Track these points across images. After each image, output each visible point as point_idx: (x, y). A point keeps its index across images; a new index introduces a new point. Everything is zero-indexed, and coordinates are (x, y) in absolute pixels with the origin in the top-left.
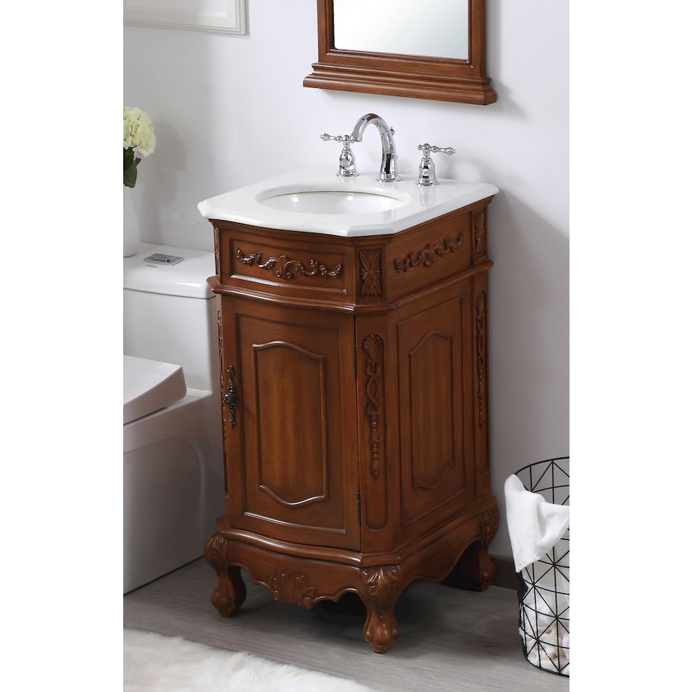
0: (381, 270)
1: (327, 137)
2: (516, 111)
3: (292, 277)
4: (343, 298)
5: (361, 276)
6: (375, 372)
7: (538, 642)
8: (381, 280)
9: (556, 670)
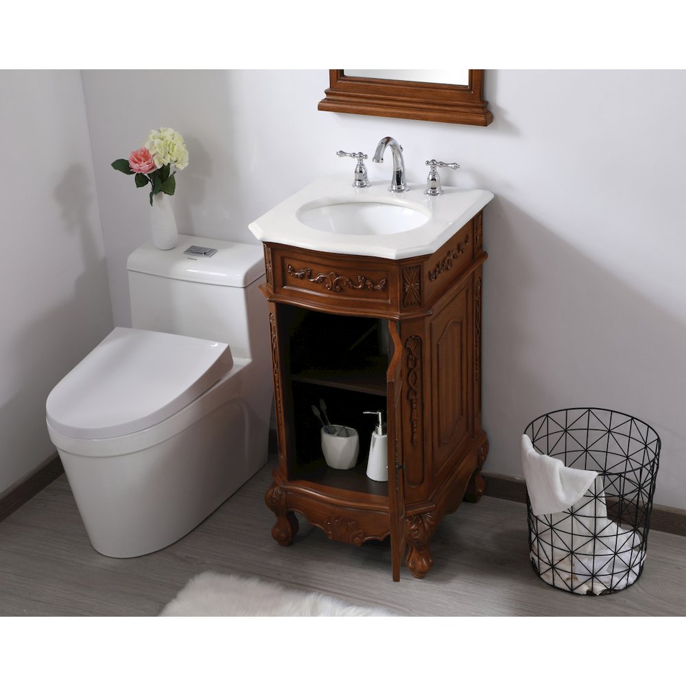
0: (420, 283)
1: (342, 153)
2: (510, 129)
3: (341, 290)
4: (387, 307)
5: (404, 289)
6: (415, 365)
7: (553, 568)
8: (420, 291)
9: (568, 590)
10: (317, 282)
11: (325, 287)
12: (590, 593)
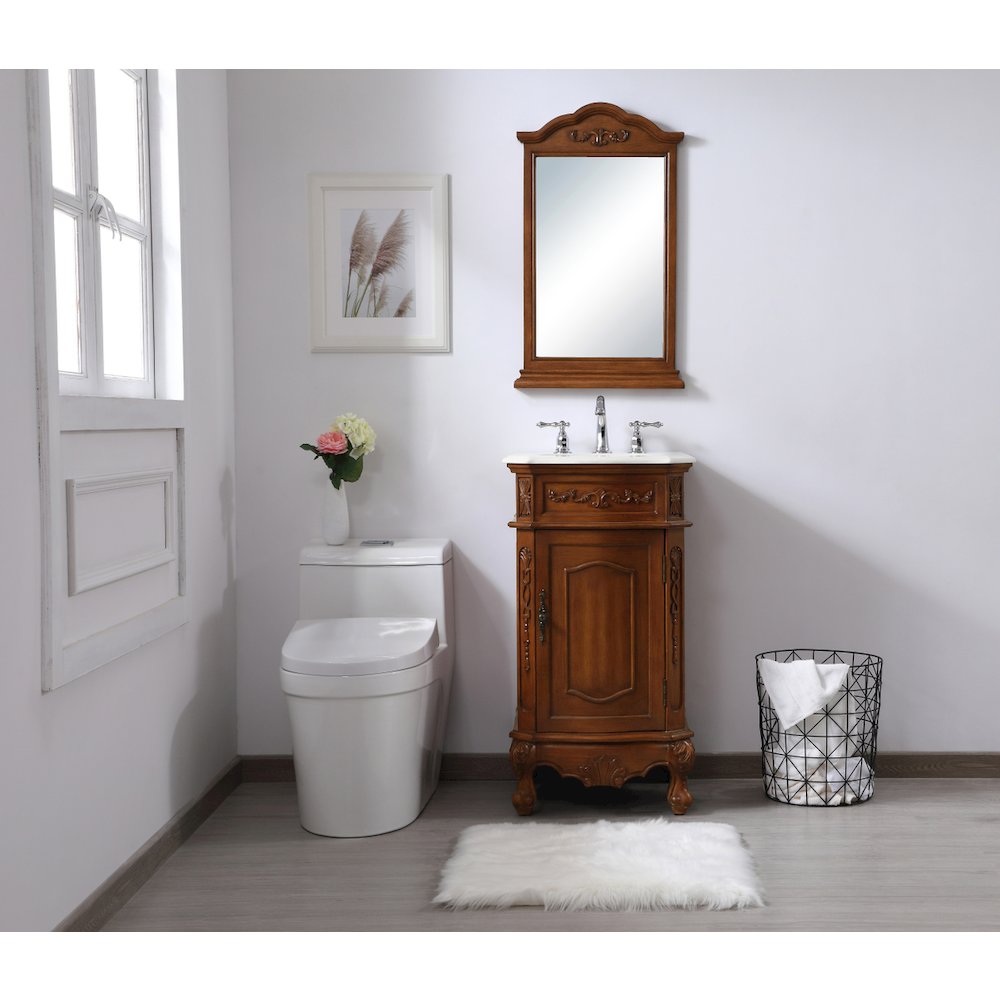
1: (543, 424)
2: (700, 395)
3: (609, 505)
4: (654, 516)
7: (806, 782)
10: (583, 502)
11: (591, 506)
12: (843, 804)
